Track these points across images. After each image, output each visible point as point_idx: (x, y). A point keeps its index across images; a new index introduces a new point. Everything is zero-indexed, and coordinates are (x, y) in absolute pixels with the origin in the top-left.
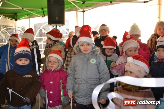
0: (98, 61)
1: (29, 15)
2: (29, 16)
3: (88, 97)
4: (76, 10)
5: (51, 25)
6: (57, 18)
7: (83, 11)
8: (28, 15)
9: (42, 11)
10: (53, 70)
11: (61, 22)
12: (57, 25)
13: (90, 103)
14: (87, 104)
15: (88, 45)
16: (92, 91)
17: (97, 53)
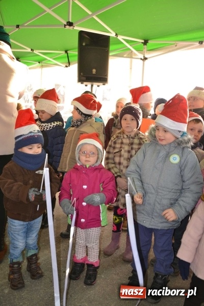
0: (183, 161)
1: (42, 62)
2: (41, 64)
3: (155, 216)
4: (130, 55)
5: (82, 83)
6: (94, 71)
7: (143, 58)
8: (39, 62)
9: (66, 54)
10: (88, 166)
11: (102, 78)
12: (94, 83)
13: (155, 226)
14: (150, 227)
15: (165, 131)
16: (162, 208)
17: (184, 145)
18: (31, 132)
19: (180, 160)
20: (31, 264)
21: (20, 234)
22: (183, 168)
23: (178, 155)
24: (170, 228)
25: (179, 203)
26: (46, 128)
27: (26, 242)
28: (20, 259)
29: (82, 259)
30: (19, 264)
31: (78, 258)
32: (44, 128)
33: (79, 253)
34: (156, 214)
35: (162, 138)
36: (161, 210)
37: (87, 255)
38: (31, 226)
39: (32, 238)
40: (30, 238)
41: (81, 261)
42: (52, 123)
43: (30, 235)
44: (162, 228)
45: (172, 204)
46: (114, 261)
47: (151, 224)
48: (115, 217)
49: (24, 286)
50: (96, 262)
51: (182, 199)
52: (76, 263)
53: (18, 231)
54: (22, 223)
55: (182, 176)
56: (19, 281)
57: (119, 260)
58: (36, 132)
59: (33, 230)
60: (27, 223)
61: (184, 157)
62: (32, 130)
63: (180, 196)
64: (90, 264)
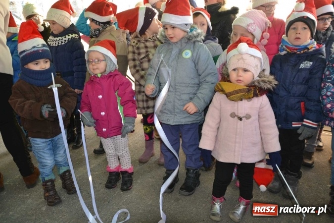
0: (195, 55)
13: (179, 122)
14: (174, 124)
15: (173, 28)
16: (182, 104)
17: (194, 40)
18: (34, 47)
19: (192, 54)
20: (65, 181)
21: (45, 152)
22: (196, 62)
23: (189, 50)
24: (194, 122)
25: (197, 96)
26: (60, 43)
27: (55, 160)
28: (52, 177)
29: (115, 168)
30: (52, 181)
31: (111, 168)
32: (59, 43)
33: (111, 163)
34: (177, 111)
35: (172, 36)
36: (182, 105)
37: (120, 164)
38: (55, 143)
39: (60, 155)
40: (58, 156)
41: (115, 170)
42: (67, 36)
43: (58, 152)
44: (186, 123)
45: (191, 99)
46: (149, 167)
47: (175, 121)
48: (145, 127)
49: (61, 201)
50: (130, 169)
51: (200, 91)
52: (110, 173)
53: (43, 149)
54: (44, 140)
55: (197, 70)
56: (55, 197)
57: (154, 165)
58: (40, 46)
59: (59, 147)
60: (50, 139)
61: (196, 51)
62: (35, 45)
63: (198, 90)
64: (124, 171)
